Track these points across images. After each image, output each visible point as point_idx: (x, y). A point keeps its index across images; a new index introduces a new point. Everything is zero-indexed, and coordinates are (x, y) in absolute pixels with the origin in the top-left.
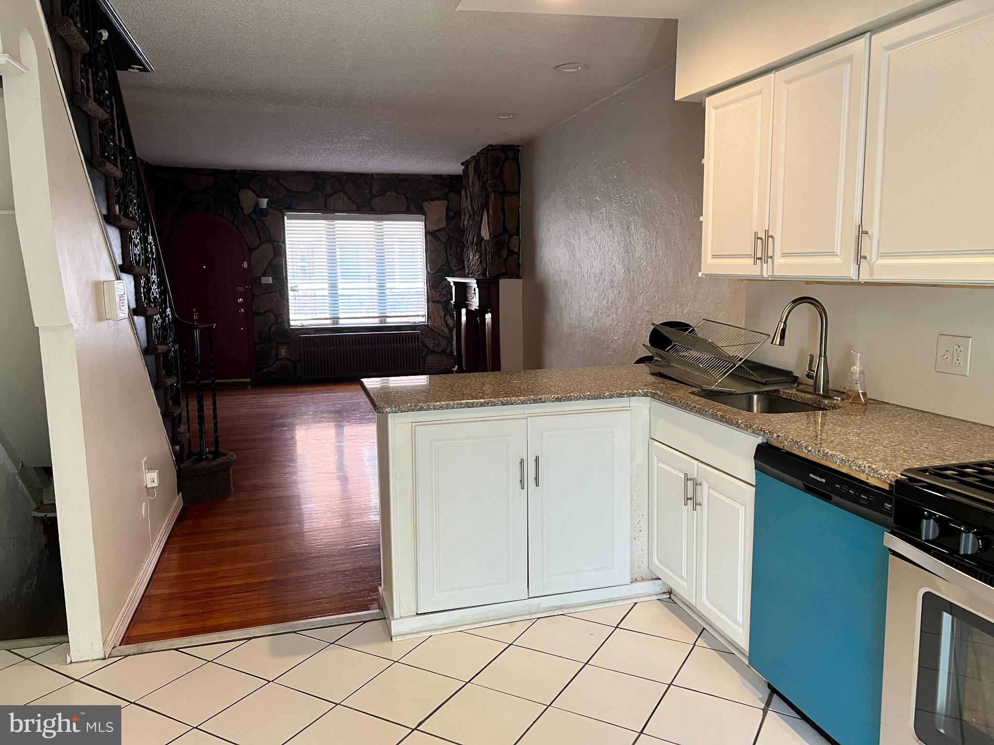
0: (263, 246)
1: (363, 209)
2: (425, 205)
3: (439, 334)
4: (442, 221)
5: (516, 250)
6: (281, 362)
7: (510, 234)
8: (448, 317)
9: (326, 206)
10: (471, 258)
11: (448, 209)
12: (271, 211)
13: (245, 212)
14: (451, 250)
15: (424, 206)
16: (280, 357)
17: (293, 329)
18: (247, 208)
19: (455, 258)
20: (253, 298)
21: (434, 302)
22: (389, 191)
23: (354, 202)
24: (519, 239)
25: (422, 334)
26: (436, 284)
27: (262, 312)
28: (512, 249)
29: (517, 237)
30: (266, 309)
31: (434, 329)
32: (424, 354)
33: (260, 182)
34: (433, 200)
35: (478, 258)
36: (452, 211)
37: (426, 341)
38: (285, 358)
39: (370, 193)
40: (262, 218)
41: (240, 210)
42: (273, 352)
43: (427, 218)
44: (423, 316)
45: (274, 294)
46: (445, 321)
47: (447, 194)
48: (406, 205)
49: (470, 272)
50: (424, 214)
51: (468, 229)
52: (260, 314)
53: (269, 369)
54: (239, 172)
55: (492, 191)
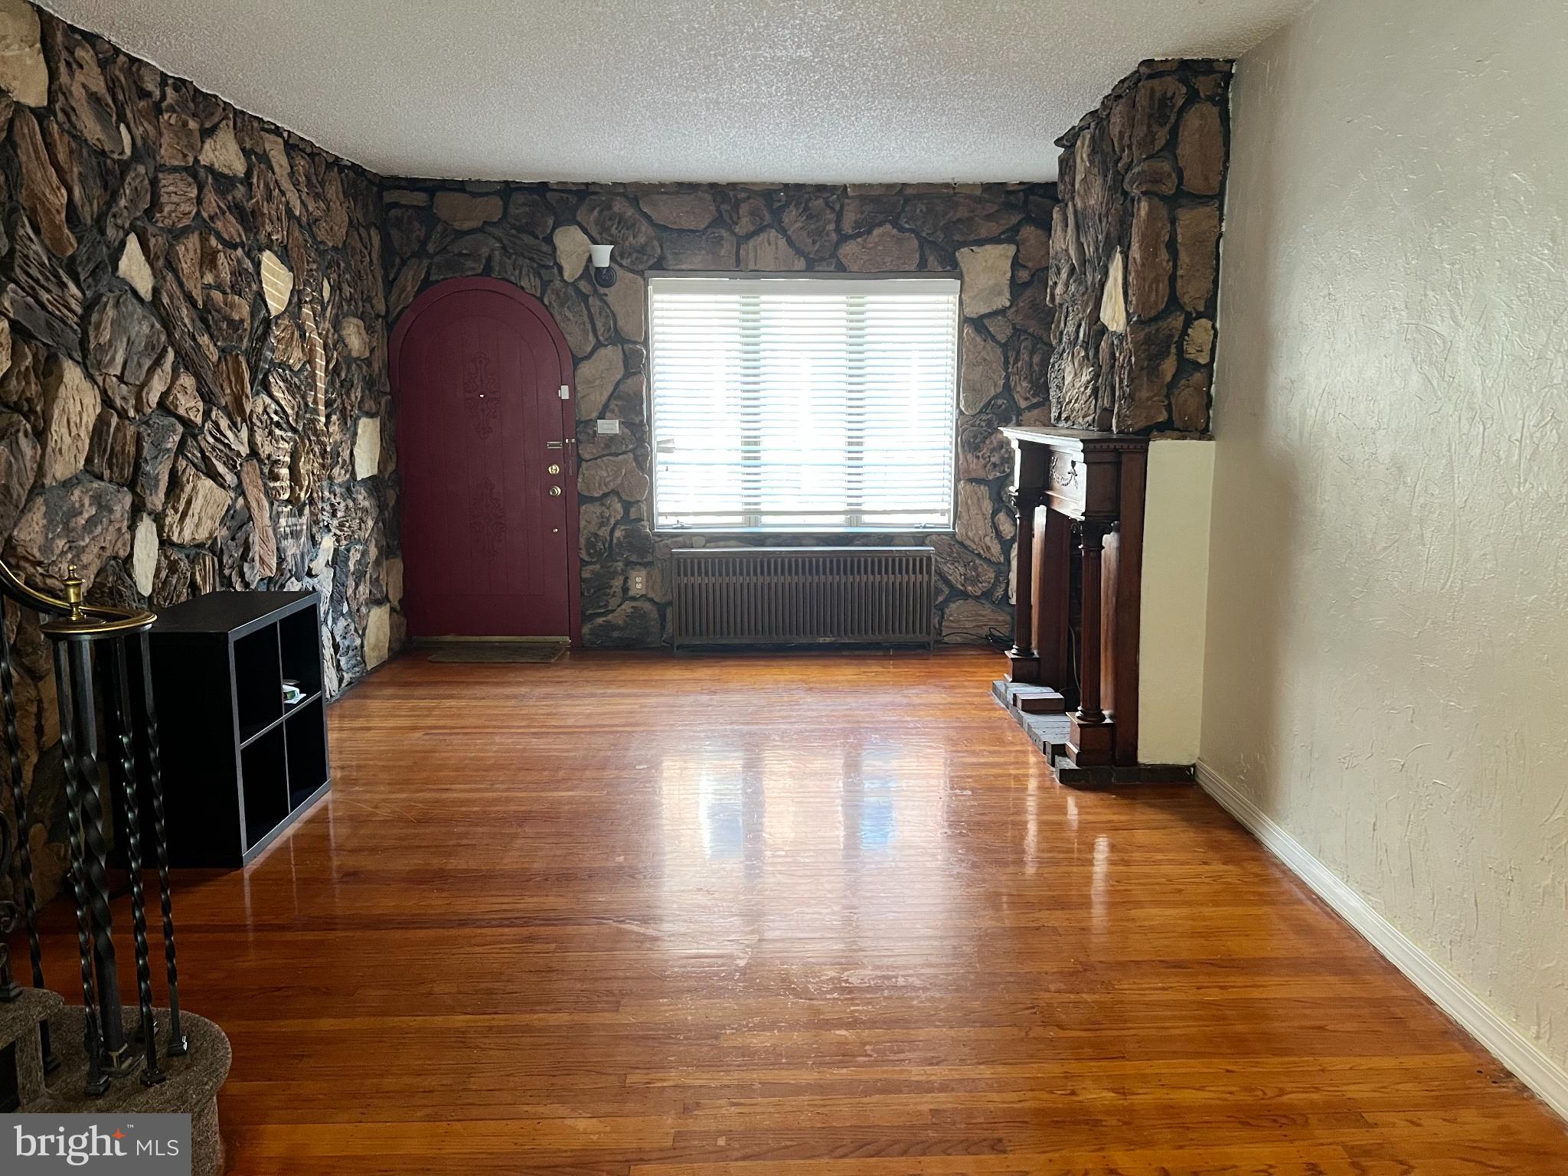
0: (602, 351)
1: (821, 268)
2: (963, 255)
3: (979, 555)
4: (1000, 294)
5: (1203, 360)
6: (634, 604)
7: (1188, 315)
8: (1002, 517)
9: (738, 261)
10: (1068, 379)
11: (1016, 264)
12: (620, 273)
13: (566, 278)
14: (1016, 361)
15: (959, 259)
16: (631, 593)
17: (659, 535)
18: (571, 270)
19: (1025, 378)
20: (579, 466)
21: (971, 480)
22: (880, 224)
23: (800, 253)
24: (1214, 327)
25: (939, 553)
26: (978, 440)
27: (596, 495)
28: (1191, 357)
29: (1210, 323)
30: (606, 490)
31: (968, 543)
32: (940, 599)
33: (598, 209)
34: (981, 243)
35: (1089, 382)
36: (1024, 267)
37: (948, 568)
38: (642, 596)
39: (838, 230)
40: (602, 290)
41: (555, 271)
42: (617, 583)
43: (965, 287)
44: (943, 513)
45: (620, 457)
46: (995, 527)
47: (1015, 229)
48: (917, 255)
49: (1064, 416)
50: (960, 277)
51: (1065, 307)
52: (592, 500)
53: (610, 617)
54: (555, 187)
55: (1144, 193)
